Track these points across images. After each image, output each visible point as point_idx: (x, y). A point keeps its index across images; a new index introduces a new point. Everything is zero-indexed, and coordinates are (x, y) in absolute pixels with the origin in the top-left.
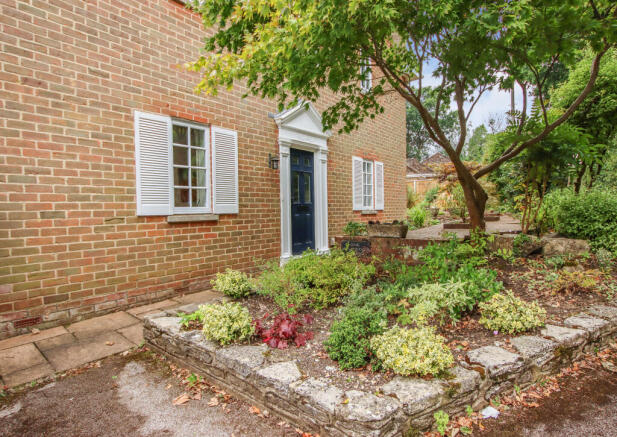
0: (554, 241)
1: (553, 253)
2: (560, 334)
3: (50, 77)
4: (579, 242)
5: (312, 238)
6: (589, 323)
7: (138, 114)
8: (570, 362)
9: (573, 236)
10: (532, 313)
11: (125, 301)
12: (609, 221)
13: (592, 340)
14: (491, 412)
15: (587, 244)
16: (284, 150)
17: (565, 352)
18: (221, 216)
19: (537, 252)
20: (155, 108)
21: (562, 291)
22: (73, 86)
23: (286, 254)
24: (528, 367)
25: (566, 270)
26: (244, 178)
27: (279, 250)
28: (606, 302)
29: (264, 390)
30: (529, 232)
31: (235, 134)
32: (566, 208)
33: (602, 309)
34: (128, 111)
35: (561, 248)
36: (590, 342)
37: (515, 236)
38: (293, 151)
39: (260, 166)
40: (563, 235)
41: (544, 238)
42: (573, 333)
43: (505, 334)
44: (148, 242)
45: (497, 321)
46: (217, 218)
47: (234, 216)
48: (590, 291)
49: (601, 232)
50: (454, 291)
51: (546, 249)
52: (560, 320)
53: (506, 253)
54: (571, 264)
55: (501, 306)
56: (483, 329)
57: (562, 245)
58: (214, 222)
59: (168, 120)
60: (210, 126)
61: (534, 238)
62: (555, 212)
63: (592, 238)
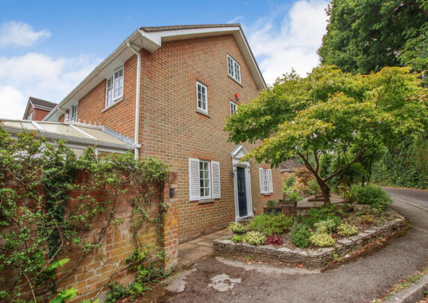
0: (357, 206)
1: (358, 210)
2: (363, 235)
3: (167, 149)
4: (366, 206)
5: (246, 209)
6: (371, 232)
7: (190, 159)
8: (367, 244)
9: (364, 203)
10: (354, 229)
11: (186, 238)
12: (376, 197)
13: (373, 236)
14: (347, 256)
15: (369, 207)
16: (235, 168)
17: (365, 240)
18: (215, 199)
19: (351, 210)
20: (194, 156)
21: (362, 223)
22: (173, 152)
23: (237, 217)
24: (355, 244)
25: (363, 216)
26: (222, 182)
27: (234, 215)
28: (376, 225)
29: (280, 256)
30: (348, 202)
31: (218, 163)
32: (360, 192)
33: (375, 228)
34: (187, 158)
35: (360, 208)
36: (372, 237)
37: (342, 204)
38: (238, 168)
39: (227, 177)
40: (360, 203)
41: (353, 205)
42: (367, 234)
43: (346, 236)
44: (193, 212)
45: (344, 232)
46: (214, 201)
47: (219, 199)
48: (371, 223)
49: (374, 202)
50: (330, 222)
51: (355, 209)
52: (362, 231)
53: (340, 211)
54: (364, 214)
55: (344, 227)
56: (339, 235)
57: (360, 207)
58: (213, 203)
59: (198, 161)
60: (210, 161)
61: (349, 205)
62: (356, 194)
63: (371, 204)
